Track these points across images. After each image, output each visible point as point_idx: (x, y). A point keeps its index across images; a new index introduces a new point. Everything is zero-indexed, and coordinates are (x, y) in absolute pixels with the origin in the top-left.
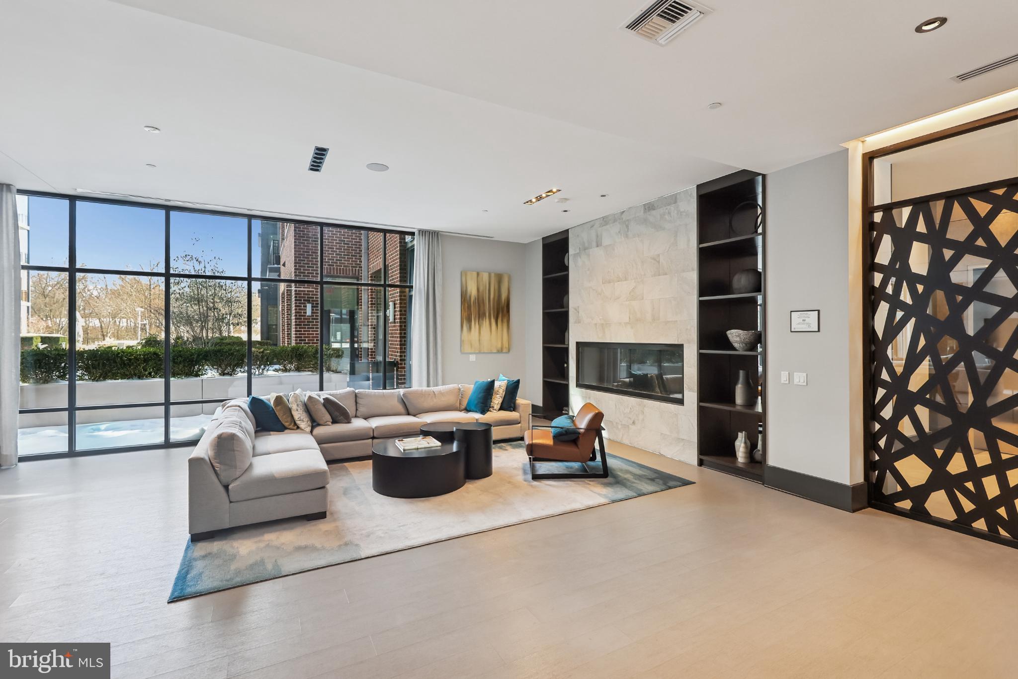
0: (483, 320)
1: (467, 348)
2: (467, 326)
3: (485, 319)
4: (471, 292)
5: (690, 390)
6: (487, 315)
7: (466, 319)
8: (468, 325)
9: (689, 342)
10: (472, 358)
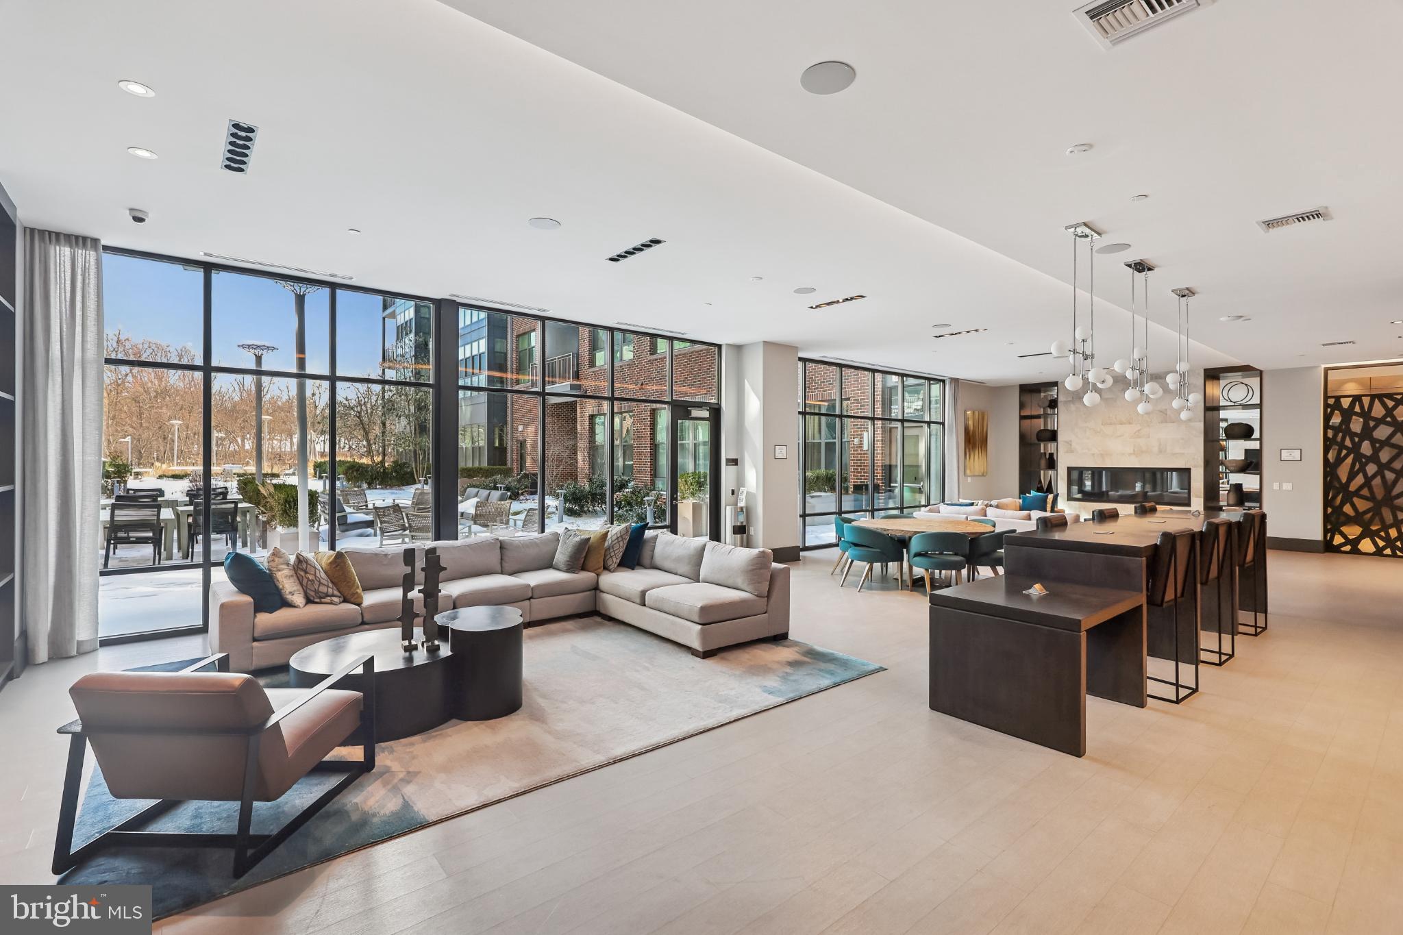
5: (1197, 496)
9: (1195, 467)
10: (969, 479)
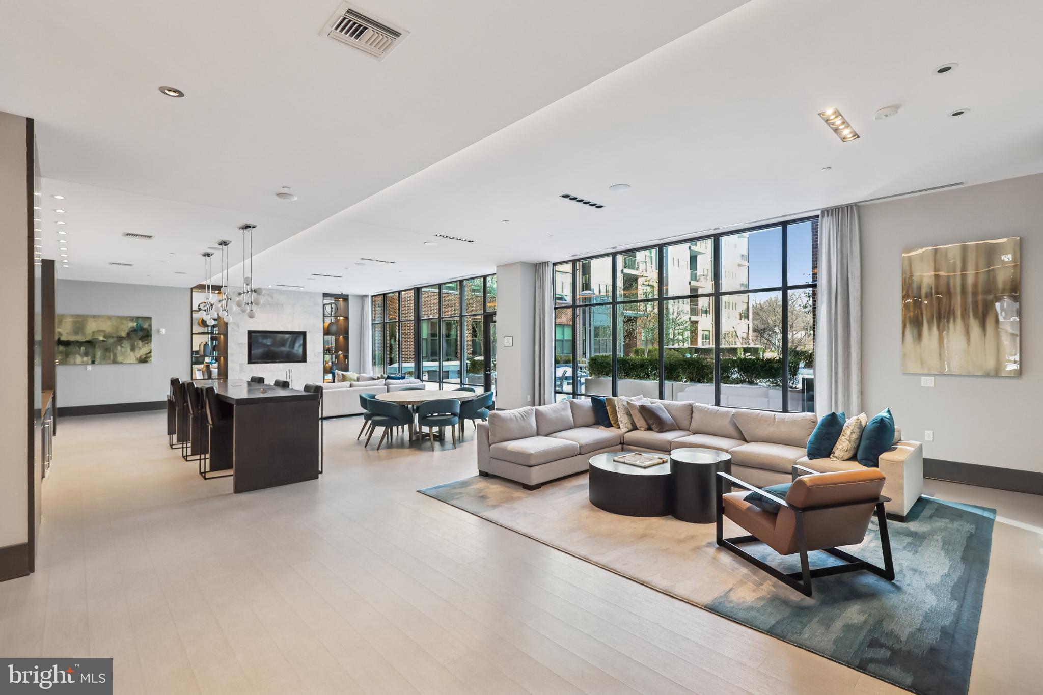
0: (948, 322)
1: (914, 367)
2: (913, 333)
3: (954, 320)
4: (921, 281)
6: (959, 312)
7: (910, 323)
8: (915, 331)
10: (928, 382)
